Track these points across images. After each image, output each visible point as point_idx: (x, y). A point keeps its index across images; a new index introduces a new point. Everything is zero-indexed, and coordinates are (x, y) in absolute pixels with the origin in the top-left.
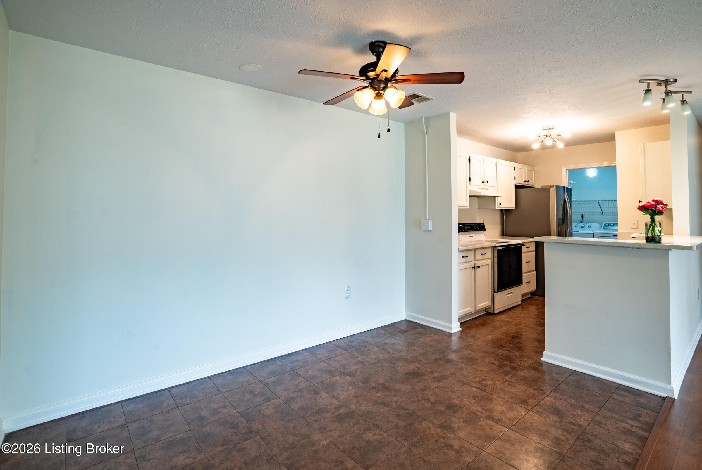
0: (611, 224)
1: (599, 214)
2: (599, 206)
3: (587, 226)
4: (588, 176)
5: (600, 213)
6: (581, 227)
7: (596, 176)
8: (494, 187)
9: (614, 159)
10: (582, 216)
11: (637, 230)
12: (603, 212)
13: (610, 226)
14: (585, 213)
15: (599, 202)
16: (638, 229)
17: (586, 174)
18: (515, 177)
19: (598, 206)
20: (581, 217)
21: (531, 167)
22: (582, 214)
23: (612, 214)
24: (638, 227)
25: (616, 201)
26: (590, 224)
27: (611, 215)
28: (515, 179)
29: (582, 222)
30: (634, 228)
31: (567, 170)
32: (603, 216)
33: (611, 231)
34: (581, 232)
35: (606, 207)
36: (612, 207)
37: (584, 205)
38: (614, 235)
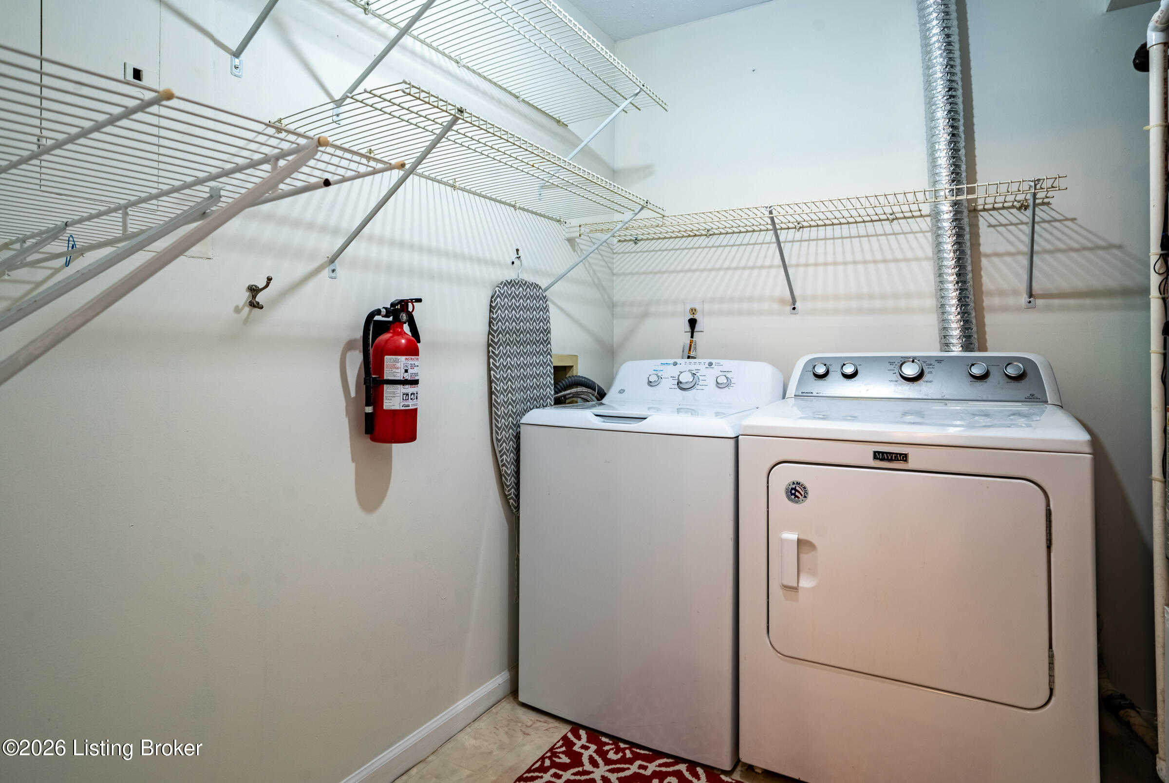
0: (841, 364)
1: (776, 306)
3: (709, 376)
5: (782, 301)
6: (679, 383)
10: (693, 323)
12: (798, 291)
13: (834, 376)
14: (707, 307)
20: (688, 329)
22: (693, 311)
23: (842, 304)
26: (727, 364)
29: (687, 358)
32: (795, 317)
33: (845, 418)
34: (658, 421)
35: (826, 264)
36: (855, 263)
37: (700, 259)
38: (878, 456)
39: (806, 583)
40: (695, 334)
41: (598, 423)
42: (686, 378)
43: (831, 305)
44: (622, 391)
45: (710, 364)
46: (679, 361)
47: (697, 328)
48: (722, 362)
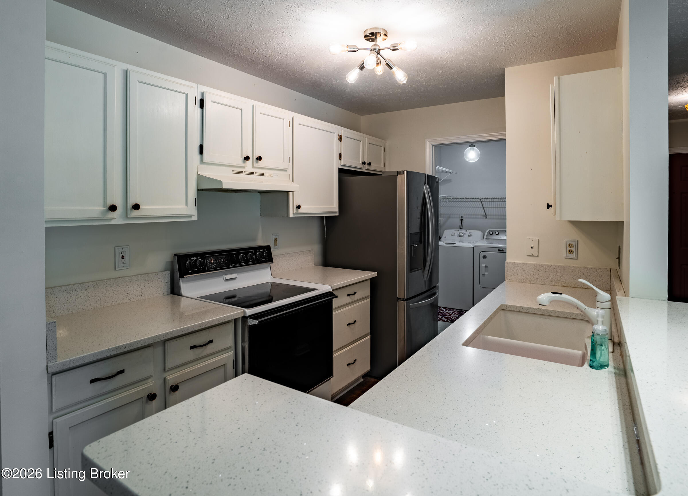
0: (496, 231)
1: (482, 217)
2: (482, 206)
3: (466, 234)
4: (467, 160)
5: (483, 216)
6: (459, 235)
7: (478, 160)
8: (286, 171)
9: (504, 129)
10: (462, 220)
11: (536, 258)
12: (487, 214)
13: (494, 234)
14: (465, 216)
15: (482, 200)
16: (538, 256)
17: (465, 157)
18: (340, 154)
19: (480, 206)
20: (460, 221)
21: (379, 140)
22: (462, 217)
23: (497, 217)
24: (538, 252)
25: (503, 199)
26: (471, 231)
27: (496, 219)
28: (340, 159)
29: (461, 229)
30: (532, 256)
31: (433, 146)
32: (486, 220)
33: (496, 244)
34: (458, 244)
35: (491, 207)
36: (498, 208)
37: (464, 204)
38: (499, 250)
39: (486, 274)
40: (462, 223)
41: (445, 245)
42: (461, 234)
43: (494, 217)
44: (445, 237)
45: (467, 231)
46: (459, 230)
47: (463, 221)
48: (469, 230)
